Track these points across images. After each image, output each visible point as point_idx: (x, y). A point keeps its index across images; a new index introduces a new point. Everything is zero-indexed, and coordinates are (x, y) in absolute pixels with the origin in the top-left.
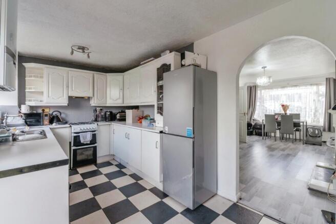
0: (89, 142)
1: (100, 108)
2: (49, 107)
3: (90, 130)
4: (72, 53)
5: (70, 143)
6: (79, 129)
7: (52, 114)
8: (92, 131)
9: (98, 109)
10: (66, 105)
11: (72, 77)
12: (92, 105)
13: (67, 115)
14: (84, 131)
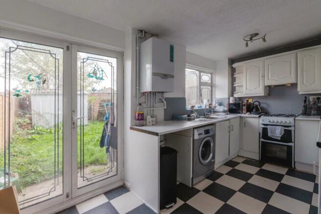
0: (279, 139)
1: (315, 97)
2: (252, 98)
3: (282, 124)
4: (247, 45)
5: (260, 133)
6: (268, 121)
7: (253, 104)
8: (285, 126)
9: (311, 98)
10: (263, 95)
11: (269, 64)
12: (300, 93)
13: (268, 105)
14: (274, 124)
